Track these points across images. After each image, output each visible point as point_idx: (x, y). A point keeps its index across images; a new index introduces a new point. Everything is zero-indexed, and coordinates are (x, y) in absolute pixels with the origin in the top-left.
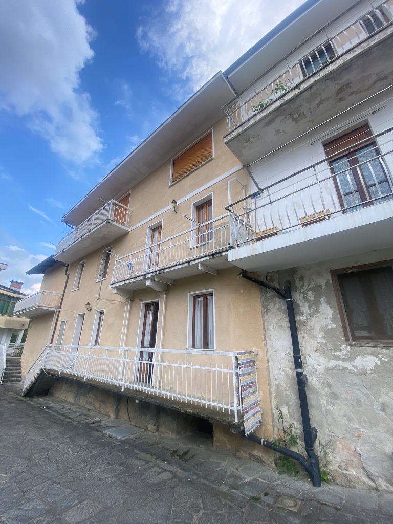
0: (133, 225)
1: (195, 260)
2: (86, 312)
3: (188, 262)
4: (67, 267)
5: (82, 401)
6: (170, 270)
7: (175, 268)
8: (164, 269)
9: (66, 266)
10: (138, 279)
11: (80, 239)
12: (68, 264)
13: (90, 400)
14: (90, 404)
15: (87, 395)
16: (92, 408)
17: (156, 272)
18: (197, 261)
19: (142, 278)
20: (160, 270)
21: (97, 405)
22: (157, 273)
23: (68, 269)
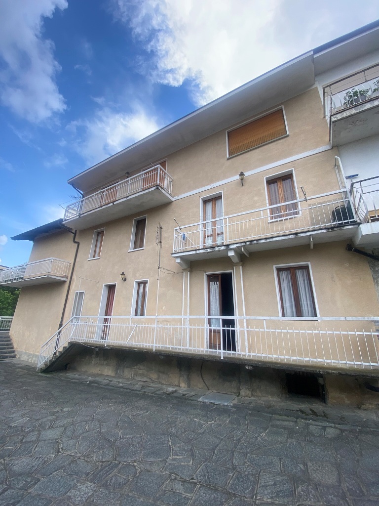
0: (177, 195)
1: (305, 232)
2: (118, 282)
3: (296, 234)
4: (75, 234)
5: (128, 373)
6: (268, 241)
7: (274, 239)
8: (257, 240)
9: (73, 233)
10: (217, 249)
11: (111, 204)
12: (76, 231)
13: (141, 372)
14: (142, 375)
15: (136, 367)
16: (145, 379)
17: (245, 242)
18: (308, 234)
19: (223, 248)
20: (251, 241)
21: (154, 376)
22: (248, 243)
23: (77, 237)
